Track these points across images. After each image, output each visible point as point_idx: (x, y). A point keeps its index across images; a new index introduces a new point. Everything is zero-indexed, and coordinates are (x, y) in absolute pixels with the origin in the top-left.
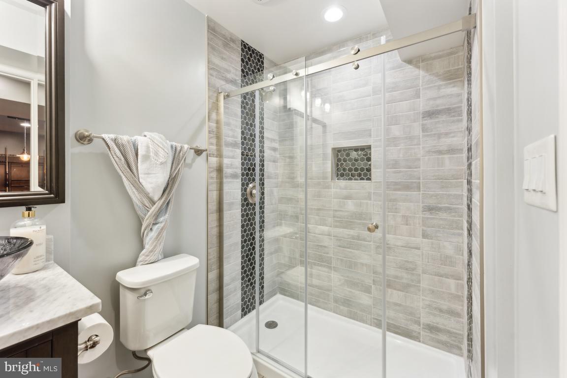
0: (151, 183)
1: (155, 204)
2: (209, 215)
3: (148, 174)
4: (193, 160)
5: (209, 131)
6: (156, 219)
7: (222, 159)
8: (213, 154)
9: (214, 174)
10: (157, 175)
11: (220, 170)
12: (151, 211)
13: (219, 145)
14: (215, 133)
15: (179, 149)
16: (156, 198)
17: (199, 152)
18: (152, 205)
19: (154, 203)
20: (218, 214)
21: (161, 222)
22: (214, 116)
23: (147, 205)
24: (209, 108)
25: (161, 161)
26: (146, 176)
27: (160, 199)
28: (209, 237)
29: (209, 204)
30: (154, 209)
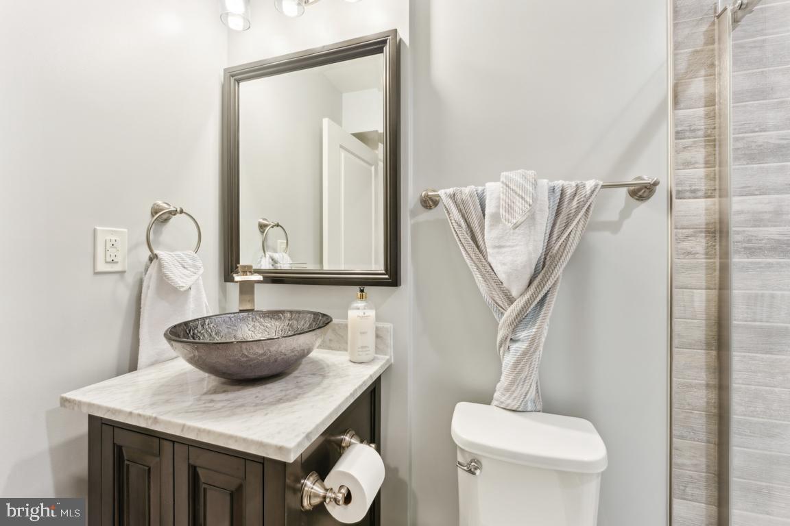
0: (504, 264)
1: (512, 303)
2: (675, 350)
3: (500, 247)
4: (625, 214)
5: (677, 133)
6: (514, 331)
7: (724, 200)
8: (694, 191)
9: (699, 245)
10: (514, 249)
11: (718, 231)
12: (507, 314)
13: (714, 161)
14: (701, 133)
15: (569, 192)
16: (514, 293)
17: (642, 192)
18: (508, 304)
19: (511, 301)
20: (714, 353)
21: (523, 341)
22: (697, 88)
23: (500, 303)
24: (676, 75)
25: (515, 221)
26: (496, 250)
27: (522, 294)
28: (675, 406)
29: (674, 320)
30: (511, 311)
